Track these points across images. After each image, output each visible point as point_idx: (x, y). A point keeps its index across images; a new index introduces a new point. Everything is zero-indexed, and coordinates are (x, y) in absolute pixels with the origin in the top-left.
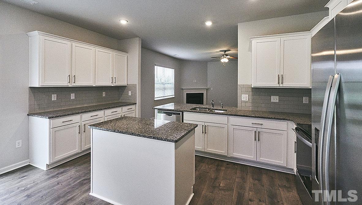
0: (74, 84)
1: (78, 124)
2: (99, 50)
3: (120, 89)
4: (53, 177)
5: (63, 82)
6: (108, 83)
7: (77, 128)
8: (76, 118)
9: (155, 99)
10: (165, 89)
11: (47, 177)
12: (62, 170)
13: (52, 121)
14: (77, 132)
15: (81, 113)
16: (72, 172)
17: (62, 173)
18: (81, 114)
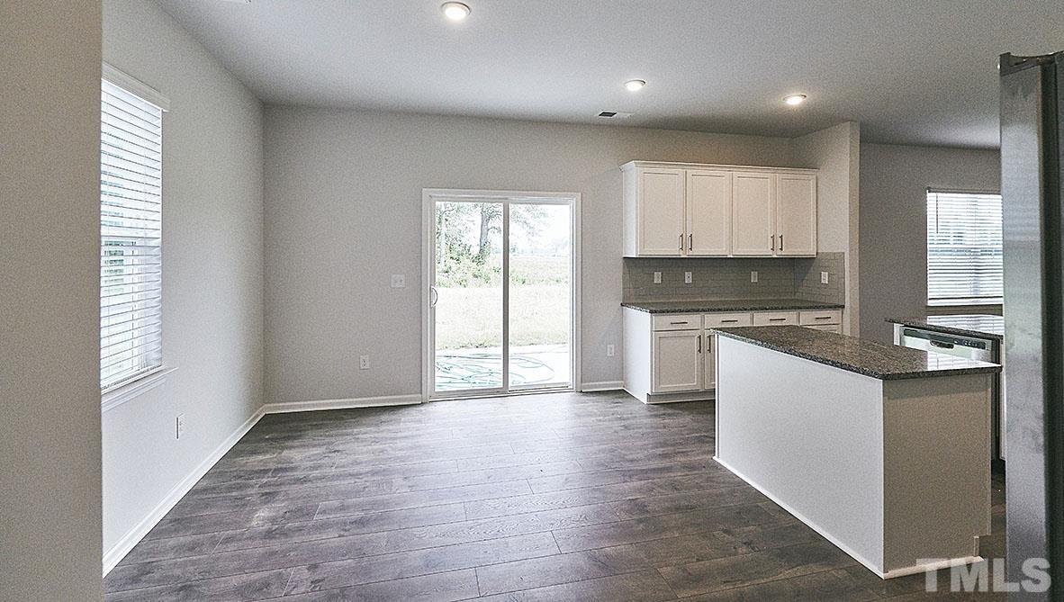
0: (691, 253)
1: (699, 333)
2: (740, 174)
3: (797, 266)
4: (656, 416)
5: (673, 250)
6: (764, 250)
7: (696, 340)
8: (693, 320)
9: (930, 303)
10: (978, 271)
11: (648, 413)
12: (670, 411)
13: (656, 318)
14: (696, 348)
15: (703, 311)
16: (686, 419)
17: (669, 415)
18: (703, 313)
